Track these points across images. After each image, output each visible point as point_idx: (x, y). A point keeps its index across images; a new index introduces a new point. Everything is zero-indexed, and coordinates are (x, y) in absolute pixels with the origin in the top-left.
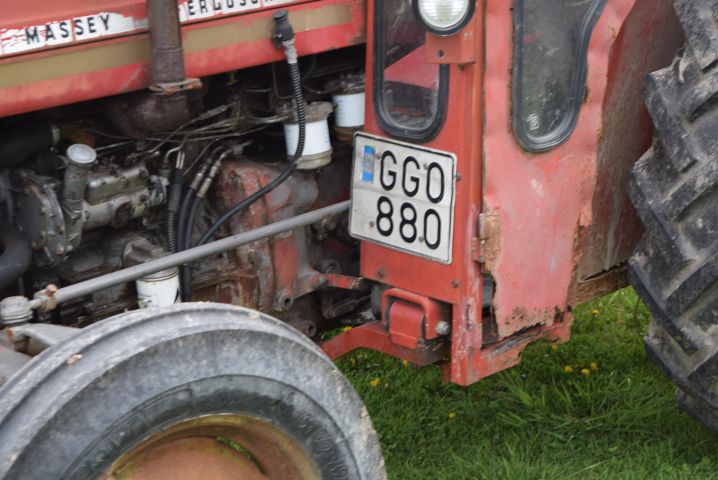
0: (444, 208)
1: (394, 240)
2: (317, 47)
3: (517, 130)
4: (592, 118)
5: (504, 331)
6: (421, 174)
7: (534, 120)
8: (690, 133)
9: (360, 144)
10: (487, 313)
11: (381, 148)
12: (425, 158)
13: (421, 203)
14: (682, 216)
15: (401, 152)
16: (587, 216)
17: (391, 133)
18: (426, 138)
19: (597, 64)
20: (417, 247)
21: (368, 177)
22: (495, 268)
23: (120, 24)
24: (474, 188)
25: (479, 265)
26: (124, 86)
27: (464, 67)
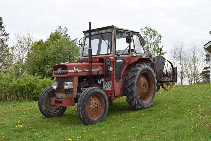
0: (111, 86)
1: (107, 89)
3: (116, 80)
4: (121, 80)
5: (116, 96)
6: (109, 83)
7: (117, 79)
8: (129, 81)
9: (103, 82)
10: (114, 94)
11: (105, 82)
12: (109, 82)
13: (109, 86)
14: (128, 88)
15: (107, 82)
16: (121, 88)
17: (106, 81)
18: (109, 81)
19: (121, 76)
20: (109, 89)
21: (104, 85)
22: (115, 90)
23: (88, 70)
24: (113, 84)
25: (114, 90)
26: (88, 75)
27: (112, 75)
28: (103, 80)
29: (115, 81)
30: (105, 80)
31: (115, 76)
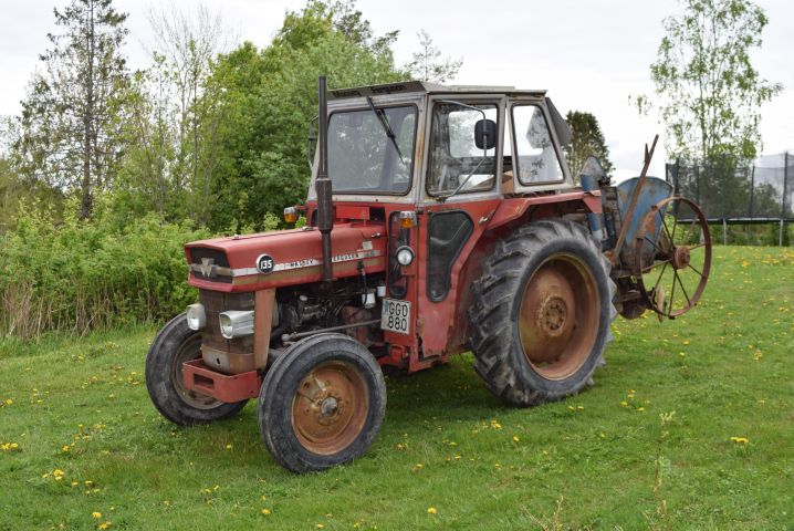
0: (407, 318)
1: (394, 329)
2: (371, 271)
3: (429, 295)
4: (453, 293)
5: (425, 356)
6: (401, 308)
7: (434, 293)
8: (483, 298)
9: (384, 301)
10: (420, 353)
11: (390, 301)
12: (402, 304)
13: (401, 318)
14: (481, 323)
15: (396, 302)
16: (452, 323)
17: (393, 297)
18: (403, 298)
19: (454, 278)
20: (400, 331)
21: (386, 311)
22: (422, 337)
23: (315, 263)
24: (415, 312)
25: (417, 334)
26: (315, 280)
27: (413, 276)
28: (382, 291)
29: (423, 300)
30: (389, 294)
31: (422, 284)
